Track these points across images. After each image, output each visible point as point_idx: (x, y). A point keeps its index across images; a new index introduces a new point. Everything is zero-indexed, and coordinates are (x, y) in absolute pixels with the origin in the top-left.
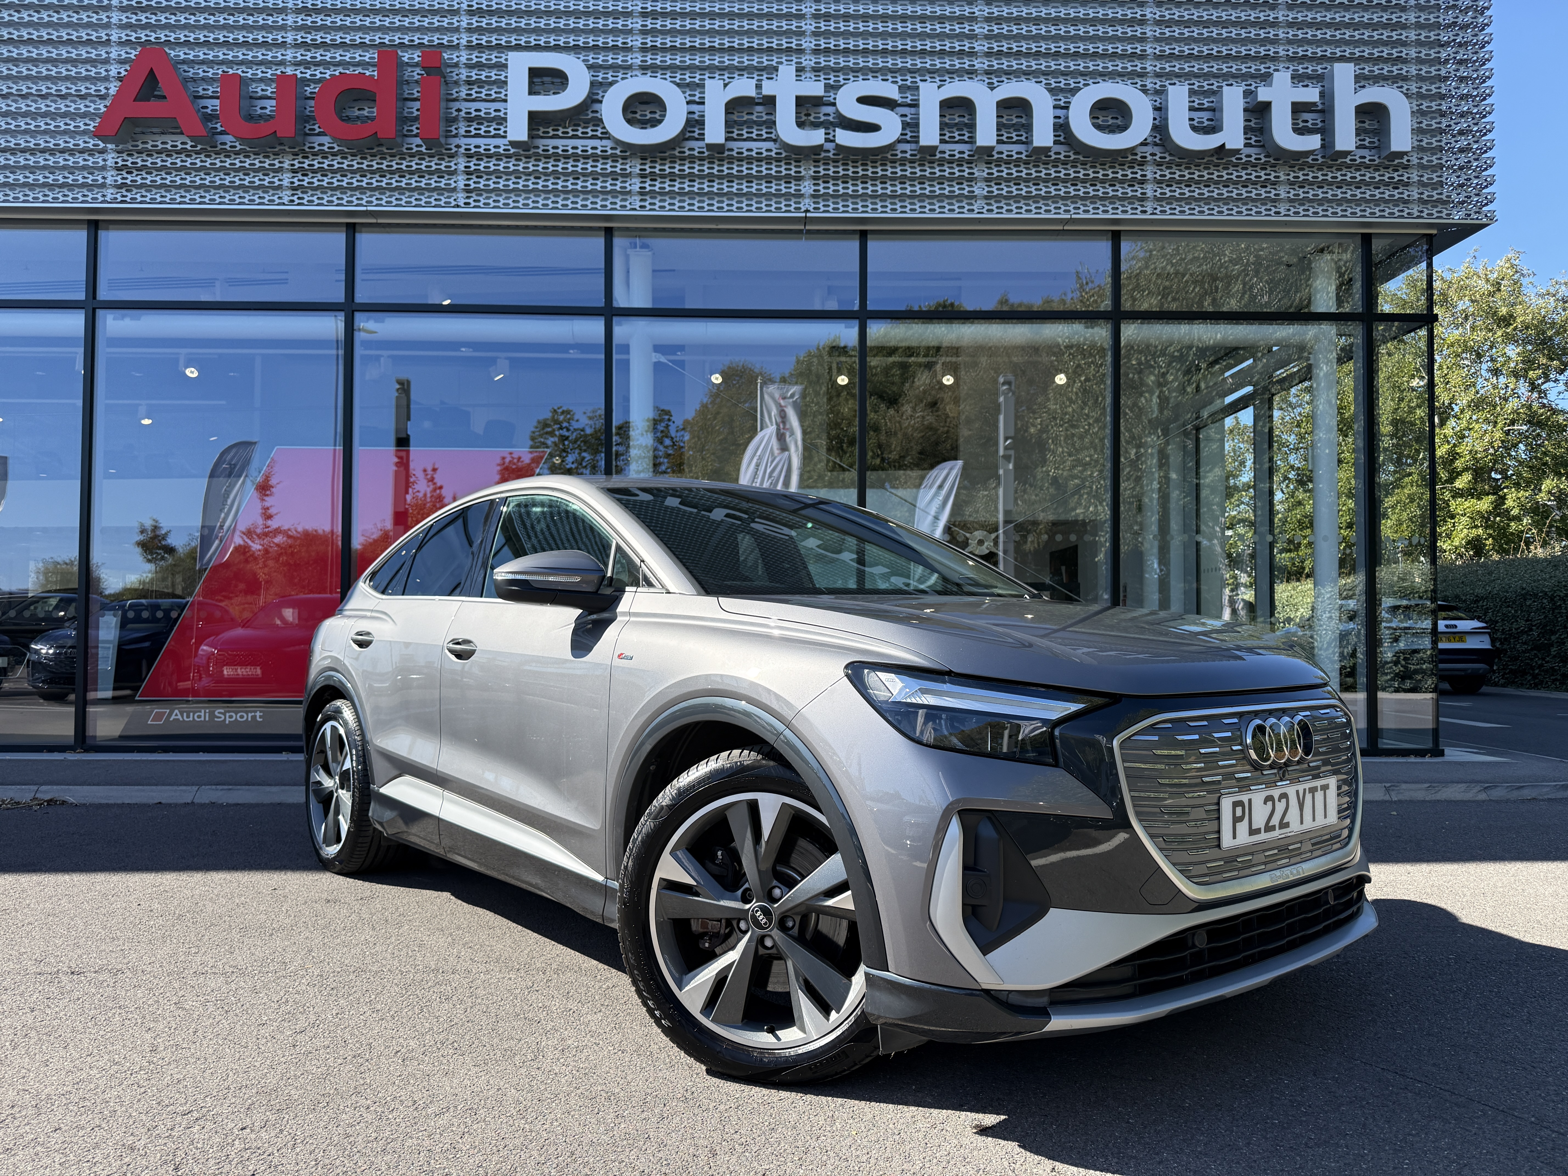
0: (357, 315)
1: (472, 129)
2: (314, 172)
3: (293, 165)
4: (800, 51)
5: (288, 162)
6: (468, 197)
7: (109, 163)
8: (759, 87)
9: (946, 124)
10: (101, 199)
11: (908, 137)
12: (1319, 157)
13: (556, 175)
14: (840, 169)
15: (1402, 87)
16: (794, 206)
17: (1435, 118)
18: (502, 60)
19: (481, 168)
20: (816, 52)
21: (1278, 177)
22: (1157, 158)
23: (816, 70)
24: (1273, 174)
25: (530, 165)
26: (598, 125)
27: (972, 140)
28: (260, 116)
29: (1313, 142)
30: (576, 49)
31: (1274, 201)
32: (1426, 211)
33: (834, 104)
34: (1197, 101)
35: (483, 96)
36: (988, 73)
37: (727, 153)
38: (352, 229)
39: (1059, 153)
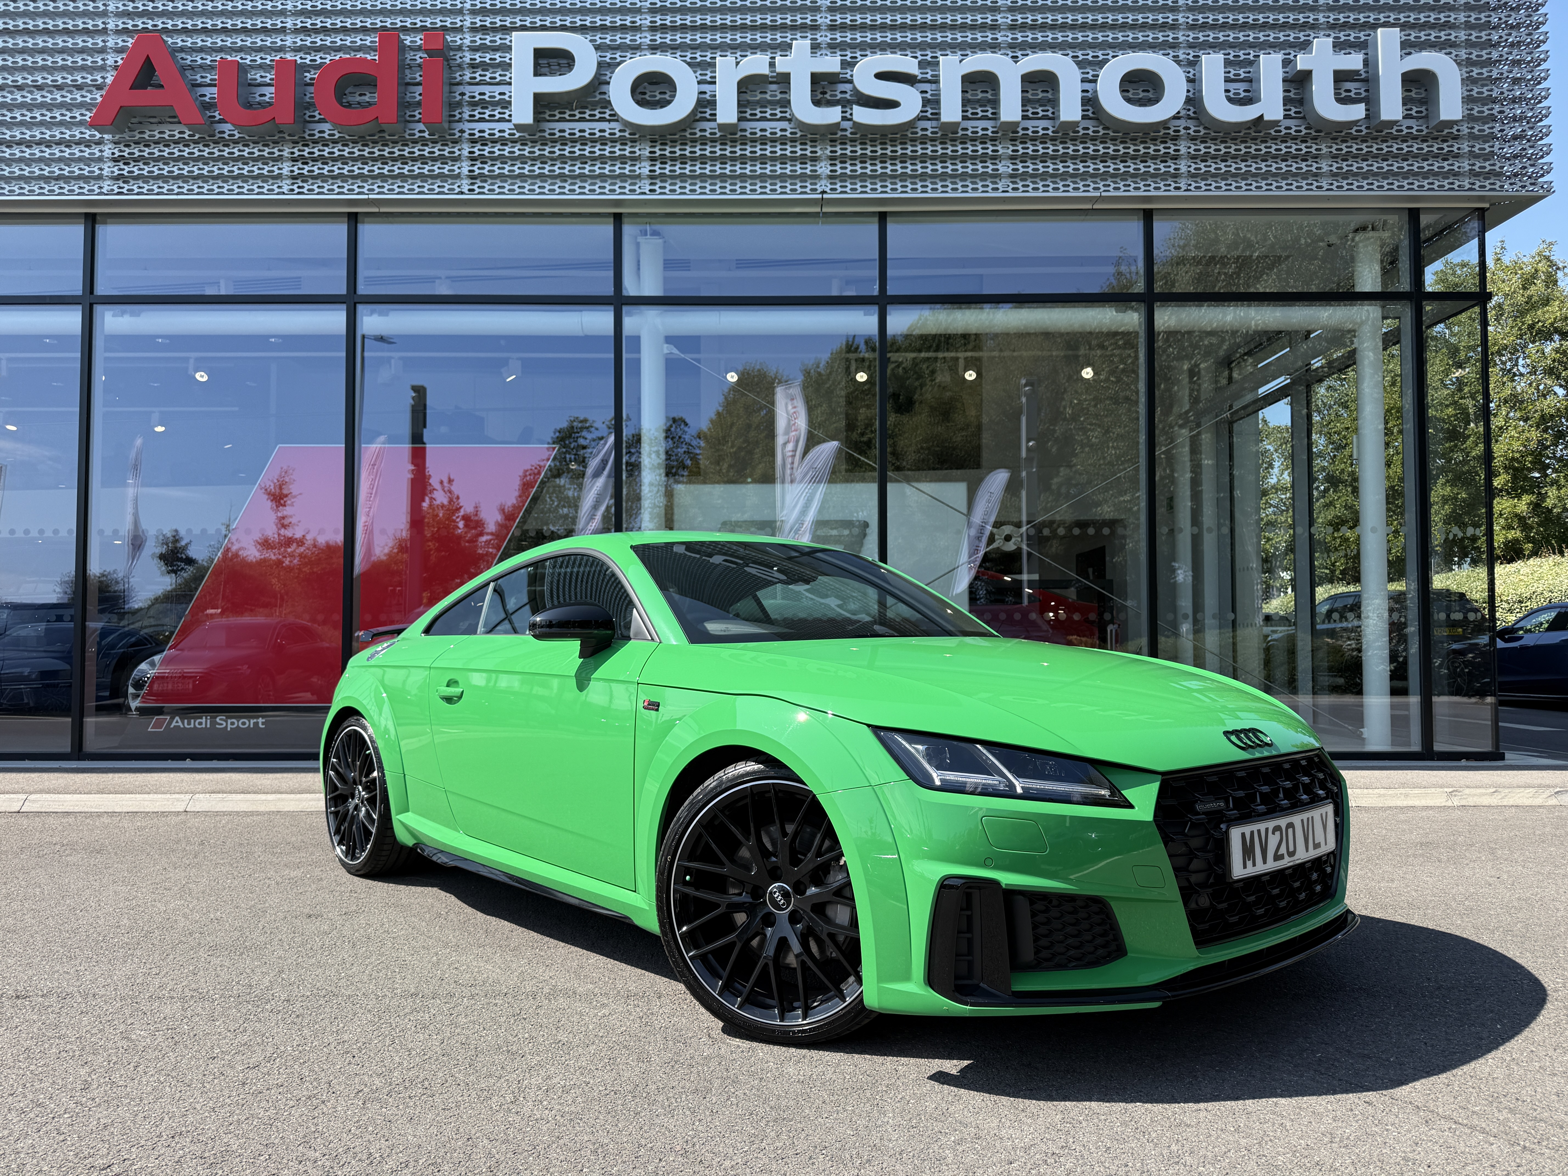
0: (360, 308)
1: (476, 113)
2: (315, 160)
3: (293, 153)
4: (815, 28)
5: (288, 150)
6: (472, 184)
7: (105, 154)
8: (772, 65)
9: (969, 101)
10: (97, 191)
11: (928, 114)
12: (1363, 128)
13: (563, 159)
14: (858, 149)
15: (1450, 53)
16: (810, 187)
17: (1487, 85)
18: (507, 42)
19: (486, 153)
20: (832, 28)
21: (1320, 150)
22: (1191, 131)
23: (833, 47)
24: (1315, 147)
25: (536, 149)
26: (606, 108)
27: (996, 116)
28: (259, 104)
29: (1357, 112)
30: (583, 29)
31: (1316, 175)
32: (1478, 184)
33: (851, 82)
34: (1233, 72)
35: (487, 78)
36: (1012, 46)
37: (740, 134)
38: (353, 219)
39: (1088, 129)
